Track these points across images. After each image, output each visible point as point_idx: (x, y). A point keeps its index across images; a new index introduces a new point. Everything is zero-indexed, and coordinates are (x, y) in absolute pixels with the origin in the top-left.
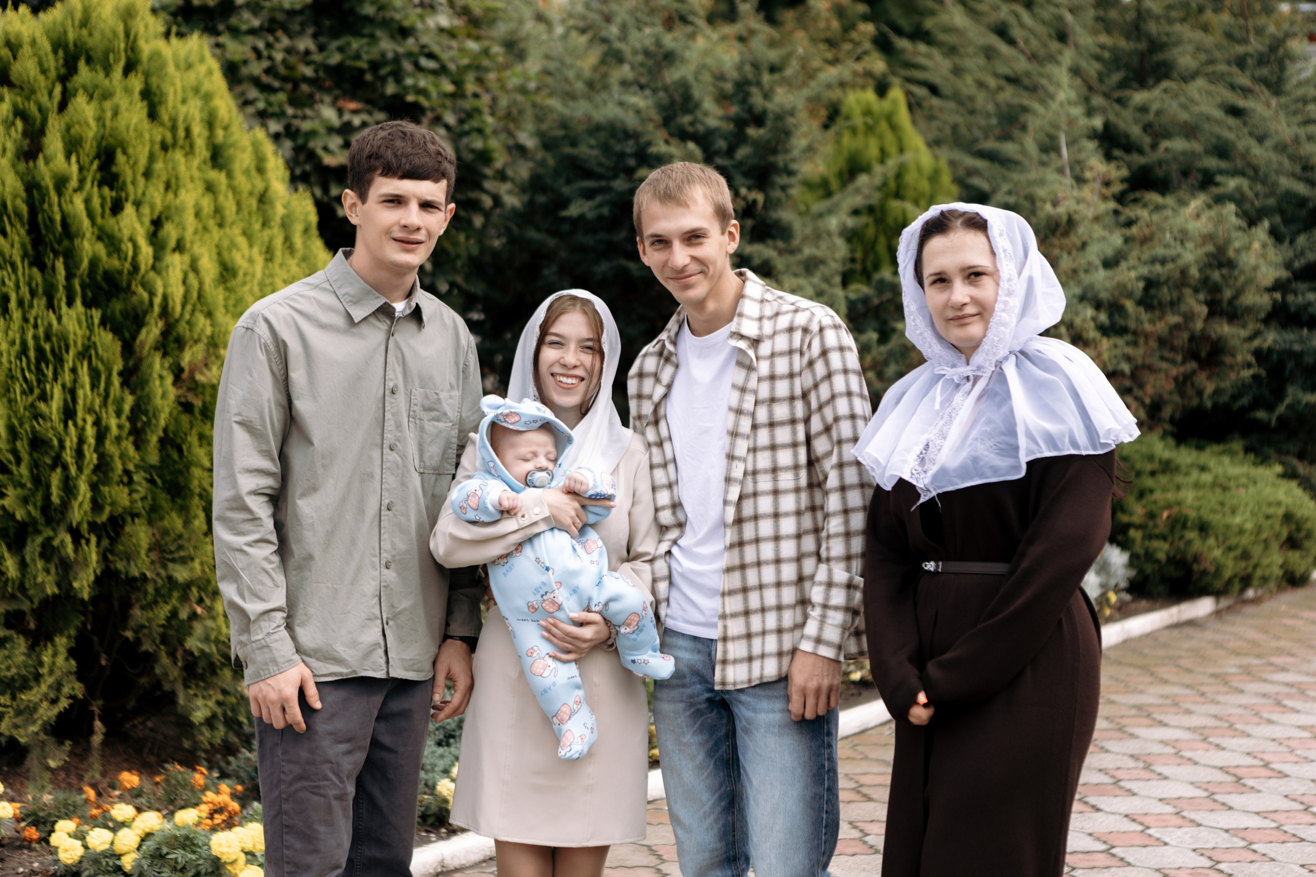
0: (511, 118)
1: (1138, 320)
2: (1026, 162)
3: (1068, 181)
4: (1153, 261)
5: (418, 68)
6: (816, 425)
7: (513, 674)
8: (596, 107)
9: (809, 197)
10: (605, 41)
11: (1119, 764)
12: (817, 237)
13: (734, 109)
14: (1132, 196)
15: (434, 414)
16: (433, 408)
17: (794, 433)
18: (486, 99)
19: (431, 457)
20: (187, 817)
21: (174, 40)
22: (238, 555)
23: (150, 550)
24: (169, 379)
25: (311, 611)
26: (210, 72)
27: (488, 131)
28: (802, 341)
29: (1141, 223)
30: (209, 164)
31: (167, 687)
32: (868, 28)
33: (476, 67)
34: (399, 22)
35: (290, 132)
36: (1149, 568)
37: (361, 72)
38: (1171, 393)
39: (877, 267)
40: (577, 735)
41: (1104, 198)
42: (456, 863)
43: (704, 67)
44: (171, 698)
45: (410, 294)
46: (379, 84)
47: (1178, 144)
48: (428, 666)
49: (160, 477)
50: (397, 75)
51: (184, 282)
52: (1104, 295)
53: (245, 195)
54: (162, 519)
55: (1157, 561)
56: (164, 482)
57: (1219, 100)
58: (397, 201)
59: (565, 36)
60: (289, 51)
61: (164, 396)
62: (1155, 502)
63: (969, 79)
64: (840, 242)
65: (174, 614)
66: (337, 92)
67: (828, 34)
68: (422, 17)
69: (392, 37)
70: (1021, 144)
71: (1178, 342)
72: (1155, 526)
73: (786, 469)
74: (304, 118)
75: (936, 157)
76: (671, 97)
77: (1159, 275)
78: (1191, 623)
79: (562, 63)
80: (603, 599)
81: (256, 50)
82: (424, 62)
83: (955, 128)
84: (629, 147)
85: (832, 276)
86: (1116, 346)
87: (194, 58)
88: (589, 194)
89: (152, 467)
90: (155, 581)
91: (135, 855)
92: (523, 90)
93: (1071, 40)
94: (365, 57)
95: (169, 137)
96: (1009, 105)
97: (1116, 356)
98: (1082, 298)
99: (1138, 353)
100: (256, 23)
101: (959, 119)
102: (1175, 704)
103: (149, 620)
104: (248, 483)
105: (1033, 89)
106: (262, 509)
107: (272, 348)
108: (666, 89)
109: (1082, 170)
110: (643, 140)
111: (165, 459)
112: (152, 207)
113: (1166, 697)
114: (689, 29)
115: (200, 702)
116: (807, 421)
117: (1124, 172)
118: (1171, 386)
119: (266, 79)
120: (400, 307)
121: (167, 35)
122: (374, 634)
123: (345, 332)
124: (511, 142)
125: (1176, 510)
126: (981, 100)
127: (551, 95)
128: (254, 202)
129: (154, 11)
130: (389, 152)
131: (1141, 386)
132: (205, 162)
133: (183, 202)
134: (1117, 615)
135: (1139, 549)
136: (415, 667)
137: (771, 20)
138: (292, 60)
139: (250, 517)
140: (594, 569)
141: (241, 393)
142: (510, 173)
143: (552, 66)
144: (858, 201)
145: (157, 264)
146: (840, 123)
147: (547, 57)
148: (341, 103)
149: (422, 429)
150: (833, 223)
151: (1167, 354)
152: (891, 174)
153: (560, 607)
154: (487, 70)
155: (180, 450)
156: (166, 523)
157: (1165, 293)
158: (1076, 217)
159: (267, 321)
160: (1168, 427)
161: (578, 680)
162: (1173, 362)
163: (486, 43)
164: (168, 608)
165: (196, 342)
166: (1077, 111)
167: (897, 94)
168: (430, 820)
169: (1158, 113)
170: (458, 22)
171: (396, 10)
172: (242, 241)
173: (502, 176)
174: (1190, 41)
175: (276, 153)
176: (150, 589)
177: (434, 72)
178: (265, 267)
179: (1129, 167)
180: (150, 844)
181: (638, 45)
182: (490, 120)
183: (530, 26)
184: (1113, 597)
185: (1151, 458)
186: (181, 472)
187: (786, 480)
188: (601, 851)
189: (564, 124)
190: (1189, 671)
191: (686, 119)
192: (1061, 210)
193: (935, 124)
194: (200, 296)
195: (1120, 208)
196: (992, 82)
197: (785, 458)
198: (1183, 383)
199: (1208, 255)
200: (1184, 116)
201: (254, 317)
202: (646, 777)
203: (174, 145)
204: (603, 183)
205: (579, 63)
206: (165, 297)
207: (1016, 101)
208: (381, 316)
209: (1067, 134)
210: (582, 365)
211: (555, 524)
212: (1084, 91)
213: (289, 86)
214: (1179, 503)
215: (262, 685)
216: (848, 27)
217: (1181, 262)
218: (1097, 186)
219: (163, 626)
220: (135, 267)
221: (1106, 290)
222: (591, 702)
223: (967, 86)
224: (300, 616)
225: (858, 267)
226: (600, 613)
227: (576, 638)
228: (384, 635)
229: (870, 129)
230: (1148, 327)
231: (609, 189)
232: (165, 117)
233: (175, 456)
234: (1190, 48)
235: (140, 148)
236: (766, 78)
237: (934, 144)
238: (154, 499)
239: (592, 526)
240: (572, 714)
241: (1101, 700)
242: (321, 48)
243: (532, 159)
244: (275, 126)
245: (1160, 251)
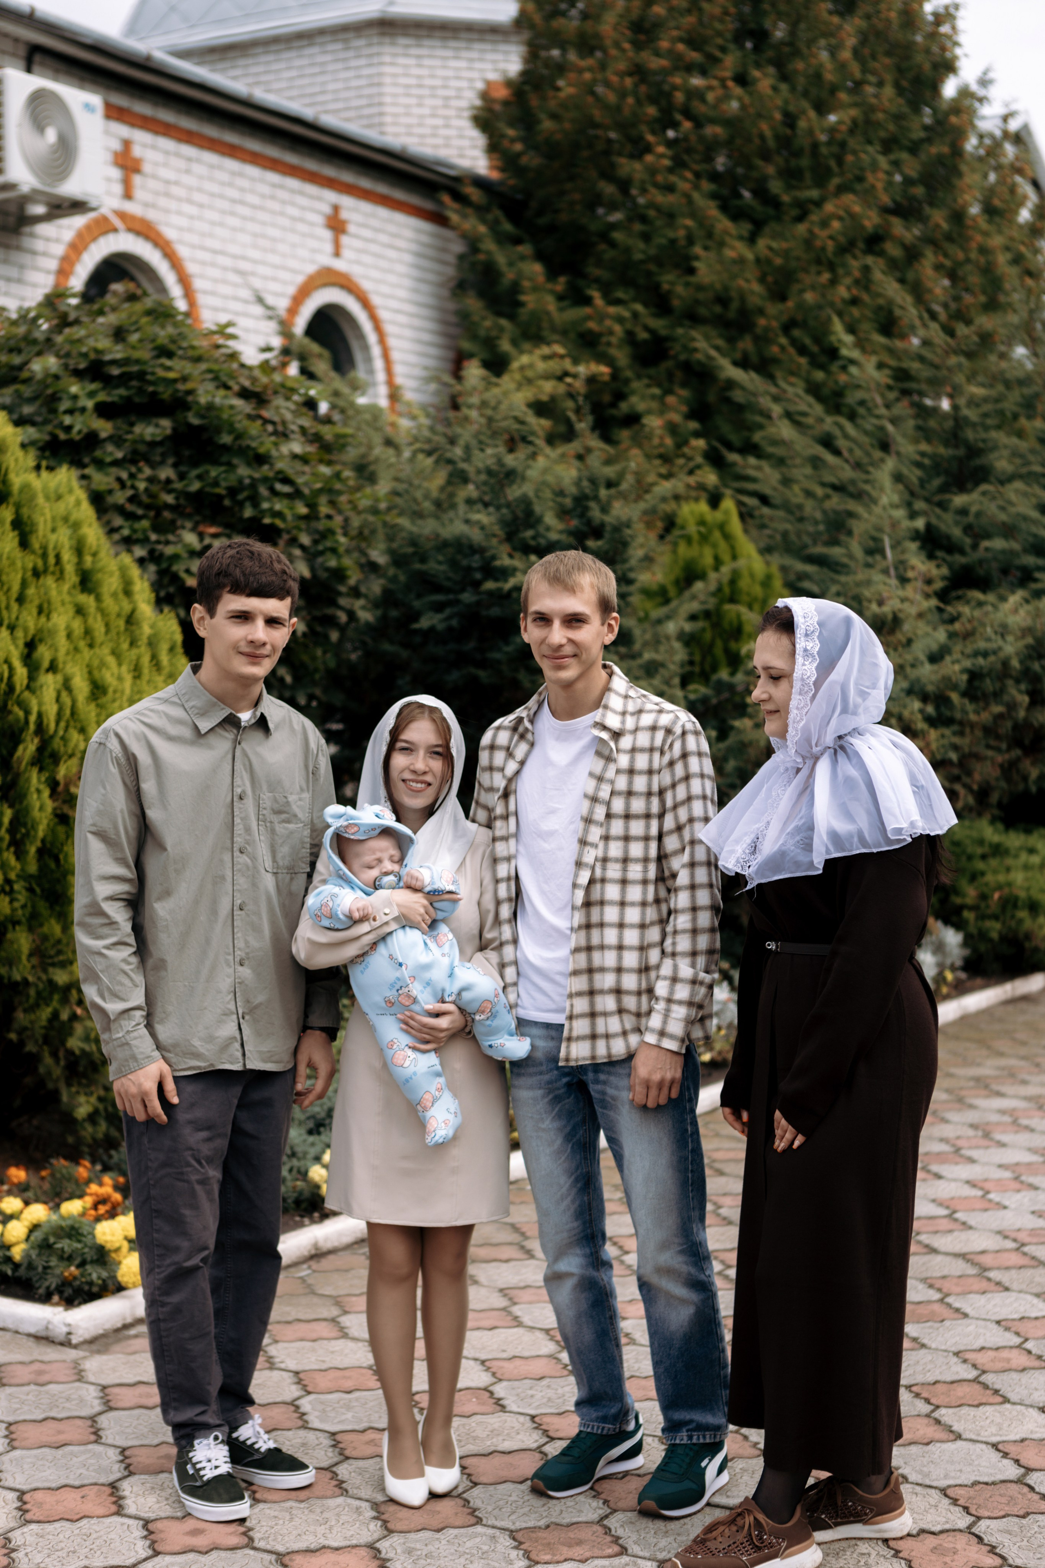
0: (363, 537)
1: (964, 712)
2: (852, 564)
3: (894, 582)
4: (976, 654)
5: (274, 492)
6: (669, 823)
7: (378, 1064)
8: (443, 525)
9: (649, 605)
10: (450, 462)
11: (959, 1133)
12: (656, 642)
13: (575, 523)
14: (954, 594)
15: (284, 816)
16: (282, 811)
17: (648, 827)
18: (338, 520)
19: (283, 858)
20: (73, 1207)
21: (44, 474)
22: (98, 959)
23: (31, 955)
24: (46, 793)
25: (170, 1008)
26: (78, 503)
27: (341, 550)
28: (664, 741)
29: (964, 619)
30: (79, 588)
31: (50, 1086)
32: (700, 443)
33: (328, 490)
34: (254, 449)
35: (154, 557)
36: (983, 947)
37: (220, 497)
38: (997, 779)
39: (715, 668)
40: (440, 1120)
41: (927, 596)
42: (329, 1245)
43: (544, 483)
44: (55, 1095)
45: (257, 703)
46: (237, 509)
47: (998, 544)
48: (286, 1057)
49: (39, 885)
50: (255, 500)
51: (58, 700)
52: (930, 688)
53: (113, 617)
54: (41, 925)
55: (991, 940)
56: (43, 890)
57: (1034, 501)
58: (244, 617)
59: (412, 459)
60: (151, 480)
61: (41, 808)
62: (987, 884)
63: (796, 488)
64: (677, 645)
65: (55, 1015)
66: (197, 518)
67: (662, 450)
68: (276, 444)
69: (249, 464)
70: (847, 548)
71: (1002, 731)
72: (988, 907)
73: (637, 860)
74: (167, 543)
75: (768, 563)
76: (513, 512)
77: (981, 667)
78: (1026, 998)
79: (411, 484)
80: (455, 989)
81: (119, 480)
82: (279, 487)
83: (785, 534)
84: (476, 561)
85: (671, 678)
86: (943, 736)
87: (63, 490)
88: (439, 607)
89: (31, 876)
90: (36, 986)
91: (23, 1246)
92: (375, 511)
93: (893, 448)
94: (224, 484)
95: (40, 564)
96: (835, 512)
97: (943, 746)
98: (910, 692)
99: (964, 742)
100: (119, 455)
101: (788, 526)
102: (1011, 1075)
103: (32, 1022)
104: (103, 890)
105: (859, 496)
106: (120, 914)
107: (123, 761)
108: (508, 505)
109: (905, 570)
110: (488, 554)
111: (42, 868)
112: (26, 630)
113: (1003, 1069)
114: (531, 449)
115: (82, 1099)
116: (661, 816)
117: (945, 571)
118: (997, 772)
119: (130, 507)
120: (245, 716)
121: (38, 468)
122: (229, 1029)
123: (192, 743)
124: (363, 560)
125: (1006, 891)
126: (809, 507)
127: (401, 514)
128: (121, 623)
129: (23, 446)
130: (238, 572)
131: (969, 773)
132: (74, 587)
133: (55, 625)
134: (954, 993)
135: (972, 929)
136: (274, 1059)
137: (607, 438)
138: (155, 488)
139: (106, 921)
140: (446, 961)
141: (94, 804)
142: (363, 589)
143: (401, 487)
144: (695, 606)
145: (32, 685)
146: (676, 532)
147: (397, 479)
148: (201, 528)
149: (273, 831)
150: (671, 627)
151: (992, 742)
152: (725, 580)
153: (415, 1000)
154: (339, 493)
155: (57, 860)
156: (45, 929)
157: (988, 685)
158: (901, 615)
159: (117, 735)
160: (996, 812)
161: (438, 1068)
162: (998, 750)
163: (338, 468)
164: (49, 1010)
165: (71, 756)
166: (900, 513)
167: (728, 504)
168: (304, 1205)
169: (978, 514)
170: (311, 449)
171: (252, 438)
172: (111, 660)
173: (355, 593)
174: (1006, 447)
175: (142, 578)
176: (32, 992)
177: (288, 496)
178: (134, 684)
179: (950, 566)
180: (38, 1235)
181: (481, 465)
182: (342, 540)
183: (378, 451)
184: (949, 976)
185: (981, 842)
186: (58, 881)
187: (635, 871)
188: (467, 1230)
189: (413, 542)
190: (1024, 1043)
191: (529, 533)
192: (886, 609)
193: (767, 532)
194: (73, 713)
195: (942, 605)
196: (819, 491)
197: (636, 850)
198: (1009, 769)
199: (1027, 647)
200: (1003, 517)
201: (106, 733)
202: (508, 1158)
203: (45, 571)
204: (451, 597)
205: (426, 484)
206: (40, 715)
207: (841, 507)
208: (228, 727)
209: (890, 537)
210: (431, 770)
211: (405, 922)
212: (907, 496)
213: (152, 514)
214: (1009, 884)
215: (123, 1080)
216: (681, 443)
217: (1002, 655)
218: (919, 584)
219: (45, 1027)
220: (11, 688)
221: (932, 683)
222: (451, 1087)
223: (796, 495)
224: (158, 1014)
225: (697, 669)
226: (454, 1002)
227: (433, 1028)
228: (240, 1029)
229: (704, 538)
230: (973, 717)
231: (458, 602)
232: (36, 545)
233: (53, 865)
234: (1005, 453)
235: (13, 575)
236: (603, 493)
237: (766, 550)
238: (34, 907)
239: (444, 920)
240: (435, 1100)
241: (939, 1074)
242: (182, 477)
243: (384, 576)
244: (140, 552)
245: (982, 645)
